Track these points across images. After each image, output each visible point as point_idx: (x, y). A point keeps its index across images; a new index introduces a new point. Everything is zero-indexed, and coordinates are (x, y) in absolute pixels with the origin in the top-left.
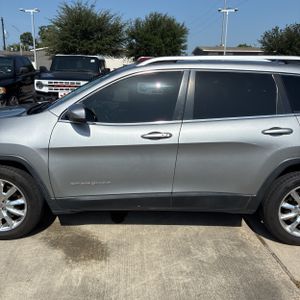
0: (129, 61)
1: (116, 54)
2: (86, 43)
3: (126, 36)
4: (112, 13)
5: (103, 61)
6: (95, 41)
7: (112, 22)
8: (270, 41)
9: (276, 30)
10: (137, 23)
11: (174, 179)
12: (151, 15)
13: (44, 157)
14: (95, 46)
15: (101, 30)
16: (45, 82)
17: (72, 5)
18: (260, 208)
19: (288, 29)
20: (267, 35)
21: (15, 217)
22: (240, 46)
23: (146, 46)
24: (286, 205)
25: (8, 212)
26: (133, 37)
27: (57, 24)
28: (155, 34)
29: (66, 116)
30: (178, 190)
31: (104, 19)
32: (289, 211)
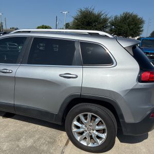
6: (92, 27)
12: (124, 13)
23: (119, 29)
26: (113, 25)
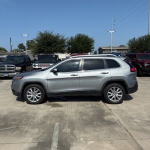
0: (68, 55)
1: (62, 52)
2: (49, 48)
3: (67, 44)
4: (60, 35)
5: (58, 56)
6: (53, 47)
7: (60, 38)
8: (132, 44)
9: (134, 39)
10: (72, 38)
11: (79, 86)
12: (77, 35)
13: (46, 81)
14: (53, 49)
15: (55, 42)
16: (37, 64)
17: (43, 32)
18: (103, 93)
19: (140, 38)
20: (130, 41)
21: (38, 98)
22: (121, 46)
23: (76, 48)
24: (110, 93)
25: (36, 97)
27: (36, 40)
28: (80, 43)
29: (52, 71)
30: (81, 89)
31: (57, 37)
32: (110, 94)
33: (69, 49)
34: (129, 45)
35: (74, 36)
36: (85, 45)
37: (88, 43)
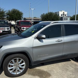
3: (6, 14)
7: (1, 11)
9: (44, 14)
19: (46, 14)
20: (42, 15)
22: (34, 17)
25: (20, 68)
26: (8, 15)
33: (7, 17)
34: (42, 17)
35: (11, 10)
36: (18, 16)
37: (20, 15)
